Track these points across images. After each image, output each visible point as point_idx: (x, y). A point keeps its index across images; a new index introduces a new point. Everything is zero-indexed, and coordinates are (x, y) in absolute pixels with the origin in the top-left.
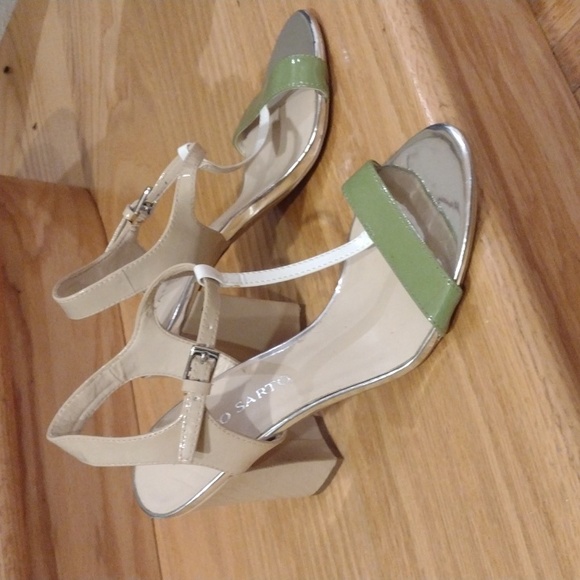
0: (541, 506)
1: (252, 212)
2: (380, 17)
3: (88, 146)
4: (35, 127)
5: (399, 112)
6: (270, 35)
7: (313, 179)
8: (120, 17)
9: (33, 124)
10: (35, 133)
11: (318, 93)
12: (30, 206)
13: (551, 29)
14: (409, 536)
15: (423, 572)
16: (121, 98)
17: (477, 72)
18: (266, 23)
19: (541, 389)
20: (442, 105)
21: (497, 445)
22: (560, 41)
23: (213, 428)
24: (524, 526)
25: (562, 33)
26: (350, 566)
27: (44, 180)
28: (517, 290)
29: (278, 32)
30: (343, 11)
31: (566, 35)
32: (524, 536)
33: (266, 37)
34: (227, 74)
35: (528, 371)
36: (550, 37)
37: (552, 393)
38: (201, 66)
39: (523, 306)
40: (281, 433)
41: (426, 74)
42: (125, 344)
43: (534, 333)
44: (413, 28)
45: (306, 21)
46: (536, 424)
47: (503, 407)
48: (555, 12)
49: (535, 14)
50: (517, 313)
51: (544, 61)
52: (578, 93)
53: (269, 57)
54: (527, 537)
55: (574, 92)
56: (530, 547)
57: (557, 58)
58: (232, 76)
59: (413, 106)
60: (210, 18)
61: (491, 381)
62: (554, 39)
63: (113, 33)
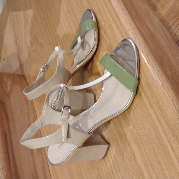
0: (175, 137)
1: (78, 66)
2: (113, 7)
3: (22, 62)
4: (4, 60)
5: (121, 33)
6: (79, 19)
7: (95, 56)
8: (30, 23)
9: (4, 59)
10: (4, 61)
11: (95, 31)
12: (5, 79)
13: (160, 14)
14: (134, 156)
15: (140, 166)
16: (32, 46)
17: (141, 24)
18: (77, 16)
19: (172, 103)
20: (133, 29)
21: (160, 122)
22: (163, 17)
23: (71, 130)
24: (171, 144)
25: (163, 15)
26: (116, 170)
27: (9, 72)
28: (162, 77)
29: (81, 18)
30: (101, 8)
31: (164, 15)
32: (171, 147)
33: (77, 20)
34: (66, 32)
35: (167, 98)
36: (160, 16)
37: (175, 104)
38: (57, 32)
39: (164, 81)
40: (91, 133)
41: (128, 21)
42: (37, 119)
43: (168, 88)
44: (122, 9)
45: (90, 12)
46: (171, 113)
47: (161, 110)
48: (161, 9)
49: (155, 10)
50: (162, 83)
51: (159, 23)
52: (169, 31)
53: (79, 25)
54: (172, 147)
55: (168, 31)
56: (173, 150)
57: (162, 22)
58: (67, 33)
59: (125, 30)
60: (59, 17)
61: (156, 104)
62: (161, 17)
63: (29, 28)
